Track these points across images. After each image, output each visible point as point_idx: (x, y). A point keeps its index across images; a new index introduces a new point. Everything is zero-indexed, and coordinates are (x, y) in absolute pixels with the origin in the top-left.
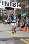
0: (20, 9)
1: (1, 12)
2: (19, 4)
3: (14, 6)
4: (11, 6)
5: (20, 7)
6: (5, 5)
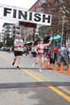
1: (11, 30)
2: (47, 16)
3: (37, 19)
4: (31, 19)
5: (49, 22)
6: (20, 18)
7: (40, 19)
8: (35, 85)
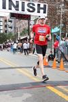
1: (1, 24)
2: (42, 6)
3: (31, 10)
4: (23, 10)
5: (44, 12)
6: (10, 9)
7: (34, 9)
8: (31, 86)
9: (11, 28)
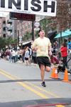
0: (53, 18)
9: (11, 31)
